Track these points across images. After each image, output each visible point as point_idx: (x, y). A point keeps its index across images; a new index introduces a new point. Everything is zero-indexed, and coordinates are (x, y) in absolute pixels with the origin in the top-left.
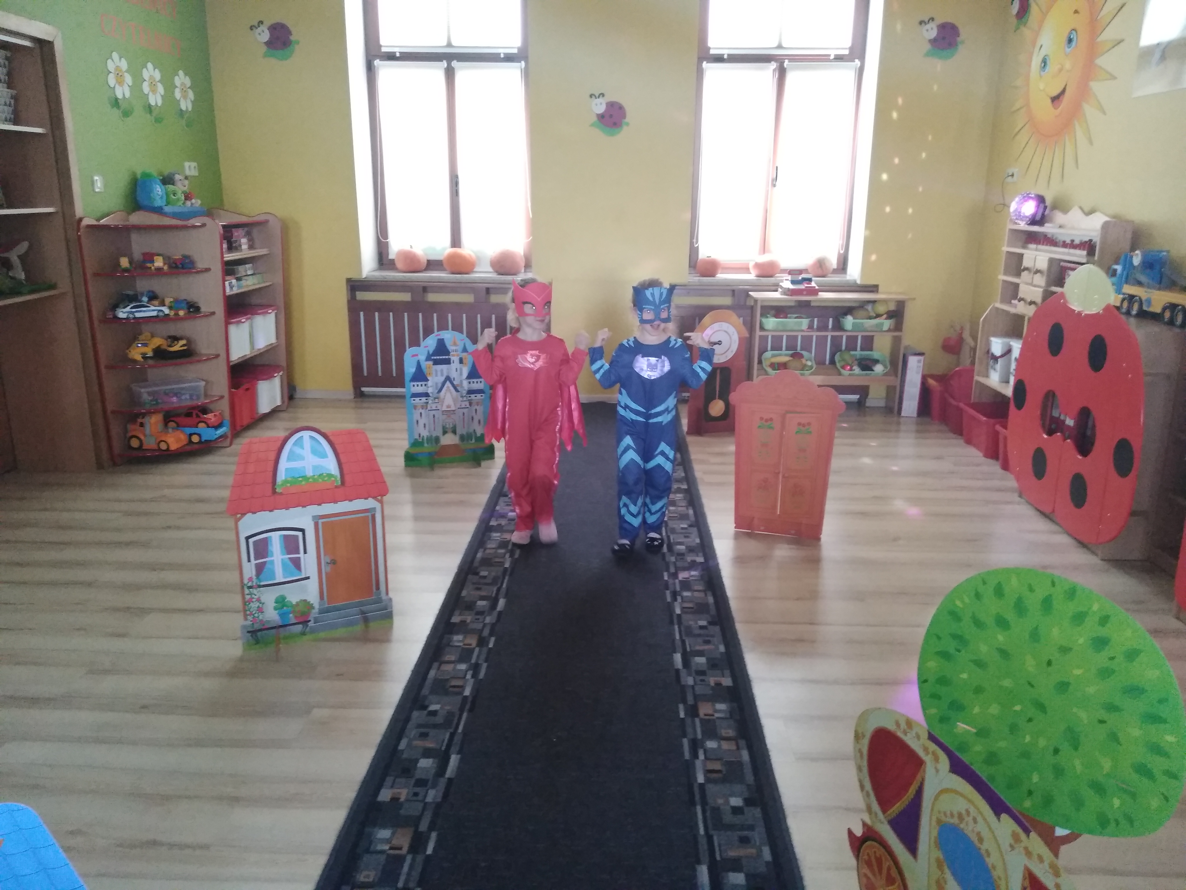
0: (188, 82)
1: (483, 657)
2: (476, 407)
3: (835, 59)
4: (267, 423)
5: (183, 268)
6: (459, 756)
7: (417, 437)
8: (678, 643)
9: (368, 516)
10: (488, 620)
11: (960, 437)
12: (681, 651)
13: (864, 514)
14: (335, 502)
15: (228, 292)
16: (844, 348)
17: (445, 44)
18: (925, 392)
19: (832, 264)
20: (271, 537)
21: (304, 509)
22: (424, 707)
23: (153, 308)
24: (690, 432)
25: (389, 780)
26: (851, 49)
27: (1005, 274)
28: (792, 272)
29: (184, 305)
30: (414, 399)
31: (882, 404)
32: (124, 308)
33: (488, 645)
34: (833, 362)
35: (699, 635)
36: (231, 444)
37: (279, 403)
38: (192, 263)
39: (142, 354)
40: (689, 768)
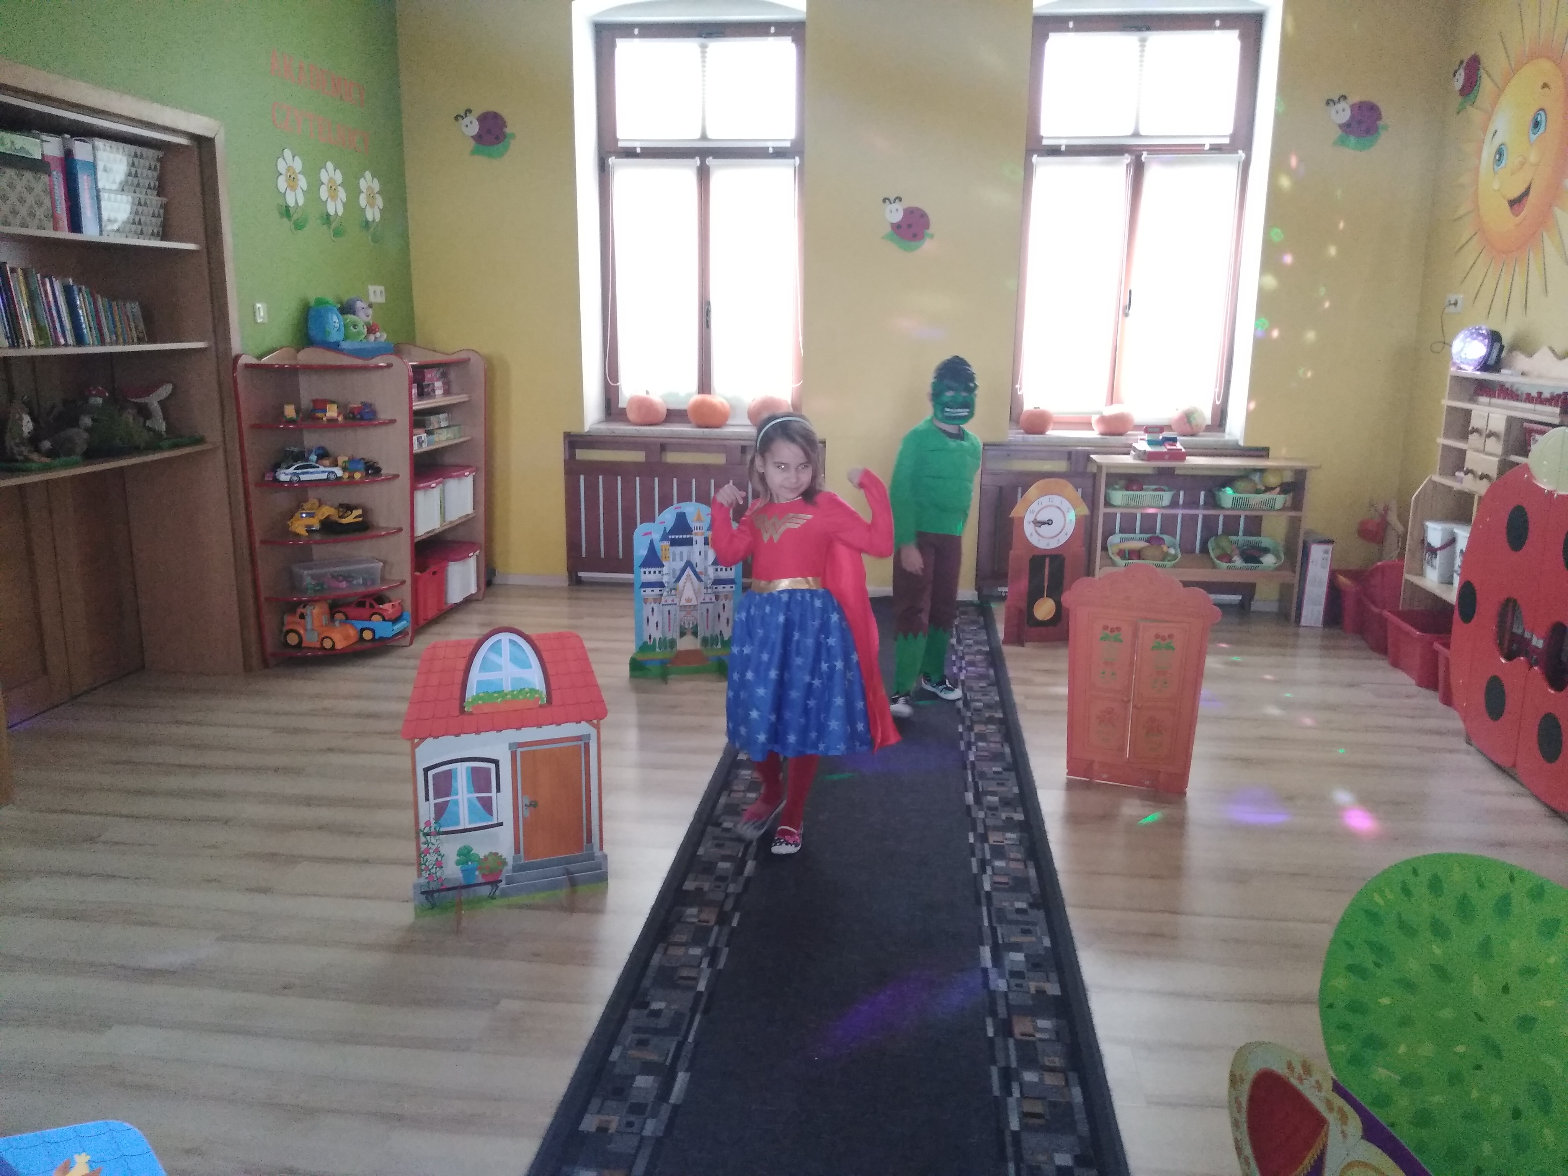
0: (376, 185)
1: (724, 939)
2: (724, 601)
3: (1211, 149)
4: (457, 617)
5: (362, 419)
6: (689, 1074)
7: (646, 638)
8: (987, 932)
9: (580, 746)
10: (732, 888)
11: (1384, 656)
12: (990, 942)
13: (1246, 762)
14: (539, 725)
15: (416, 449)
16: (1220, 531)
17: (698, 136)
18: (1334, 592)
19: (1205, 419)
20: (456, 770)
21: (499, 734)
22: (645, 1005)
23: (322, 468)
24: (1007, 641)
25: (595, 1103)
26: (1233, 137)
27: (1446, 436)
28: (1149, 430)
29: (361, 466)
30: (645, 589)
31: (1273, 607)
32: (288, 468)
33: (730, 923)
34: (1204, 550)
35: (1016, 923)
36: (411, 643)
37: (473, 590)
38: (374, 413)
39: (307, 526)
40: (998, 1109)
